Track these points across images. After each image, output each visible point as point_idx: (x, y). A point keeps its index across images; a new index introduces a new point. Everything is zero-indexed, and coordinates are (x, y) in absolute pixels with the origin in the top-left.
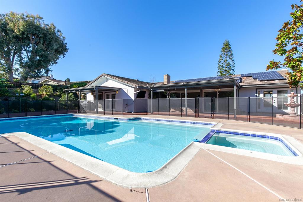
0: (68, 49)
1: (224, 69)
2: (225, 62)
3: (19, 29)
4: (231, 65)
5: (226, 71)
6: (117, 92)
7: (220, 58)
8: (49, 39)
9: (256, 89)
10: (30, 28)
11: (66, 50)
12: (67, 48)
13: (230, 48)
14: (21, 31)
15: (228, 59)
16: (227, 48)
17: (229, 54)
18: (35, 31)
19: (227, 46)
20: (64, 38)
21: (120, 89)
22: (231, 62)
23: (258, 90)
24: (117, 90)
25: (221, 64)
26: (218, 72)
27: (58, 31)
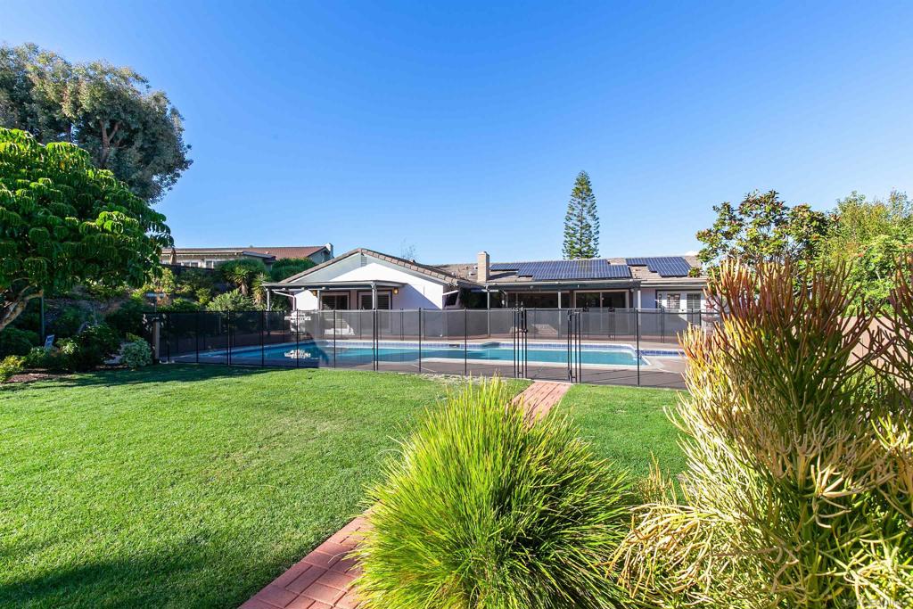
0: (191, 162)
1: (578, 235)
2: (579, 221)
3: (76, 105)
4: (591, 229)
5: (581, 240)
6: (396, 292)
7: (571, 212)
8: (153, 135)
9: (657, 291)
10: (112, 106)
11: (183, 164)
12: (187, 157)
13: (589, 190)
14: (82, 110)
15: (585, 214)
16: (583, 189)
17: (589, 204)
18: (123, 115)
19: (585, 186)
20: (181, 130)
21: (404, 285)
22: (592, 223)
23: (659, 293)
24: (396, 288)
25: (570, 224)
26: (566, 241)
27: (174, 112)
